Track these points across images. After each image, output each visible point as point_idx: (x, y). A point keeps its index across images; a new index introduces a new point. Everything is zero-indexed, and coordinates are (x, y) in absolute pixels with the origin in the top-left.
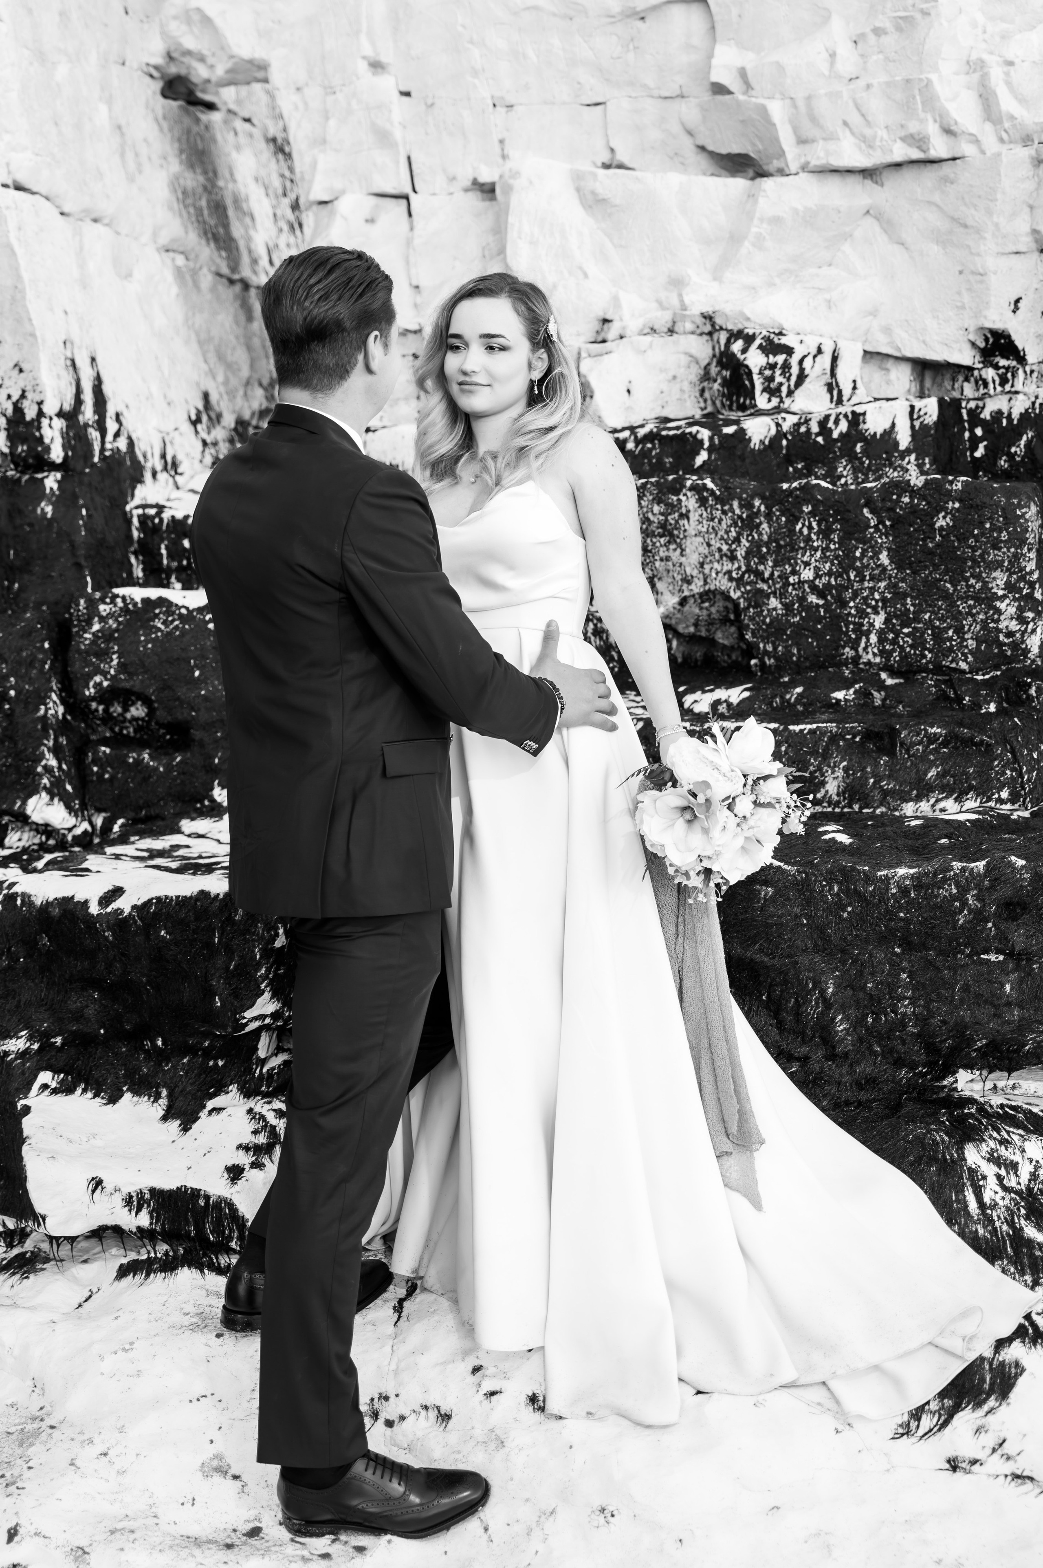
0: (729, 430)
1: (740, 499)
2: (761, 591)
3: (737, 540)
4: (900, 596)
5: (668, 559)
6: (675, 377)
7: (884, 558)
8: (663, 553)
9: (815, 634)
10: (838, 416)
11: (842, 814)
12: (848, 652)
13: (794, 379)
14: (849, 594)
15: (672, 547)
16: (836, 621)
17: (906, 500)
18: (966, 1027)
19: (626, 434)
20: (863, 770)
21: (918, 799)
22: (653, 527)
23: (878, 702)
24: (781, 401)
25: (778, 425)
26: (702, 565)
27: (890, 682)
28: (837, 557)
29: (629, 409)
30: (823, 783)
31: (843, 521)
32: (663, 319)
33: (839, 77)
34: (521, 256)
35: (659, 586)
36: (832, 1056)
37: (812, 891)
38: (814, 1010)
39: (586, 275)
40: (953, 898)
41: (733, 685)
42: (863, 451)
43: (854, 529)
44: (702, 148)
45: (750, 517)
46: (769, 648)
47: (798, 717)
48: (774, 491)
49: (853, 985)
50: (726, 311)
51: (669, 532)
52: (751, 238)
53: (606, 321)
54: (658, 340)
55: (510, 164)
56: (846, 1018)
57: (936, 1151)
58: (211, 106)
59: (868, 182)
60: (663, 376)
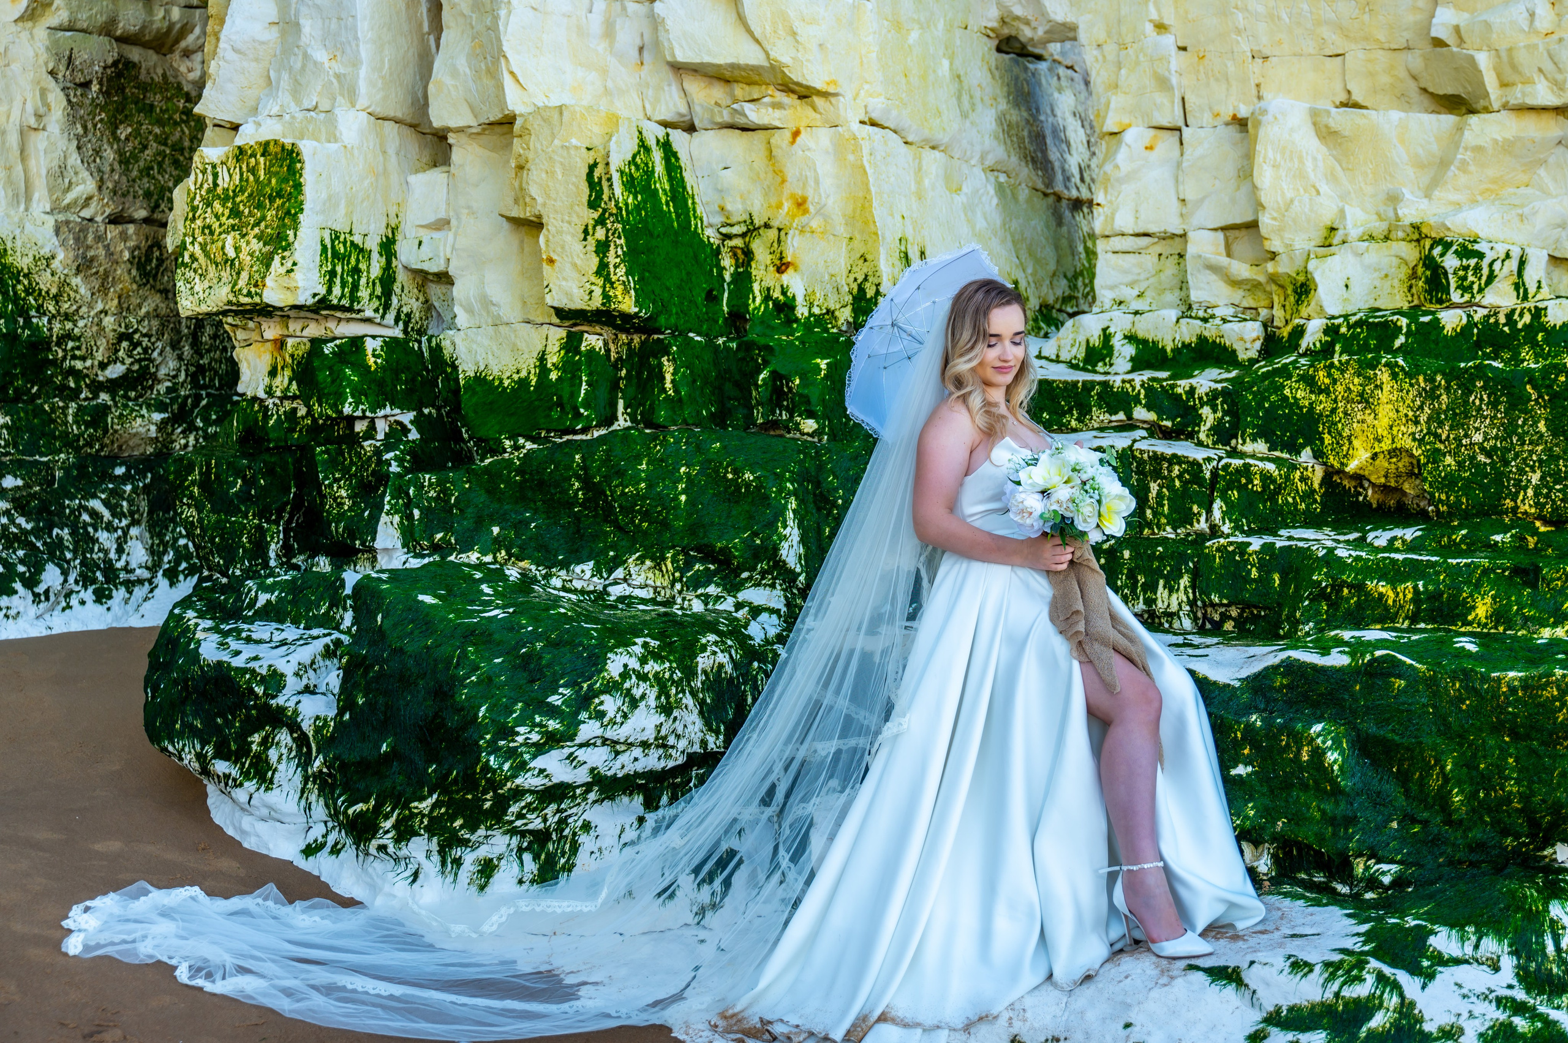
0: (1426, 319)
1: (1425, 374)
2: (1438, 450)
3: (1421, 408)
4: (1554, 458)
5: (1363, 421)
6: (1386, 276)
7: (1542, 426)
8: (1359, 417)
9: (1482, 487)
10: (1522, 310)
11: (1488, 634)
12: (1509, 504)
13: (1484, 278)
14: (1511, 455)
15: (1368, 411)
16: (1499, 477)
17: (1563, 379)
18: (1562, 807)
19: (1341, 320)
20: (1509, 598)
21: (1555, 625)
22: (1353, 395)
23: (1531, 546)
24: (1473, 296)
25: (1469, 316)
26: (1391, 427)
27: (1542, 529)
28: (1502, 424)
29: (1346, 300)
30: (1474, 608)
31: (1510, 395)
32: (1380, 228)
33: (1537, 32)
34: (1265, 176)
35: (1356, 443)
36: (1449, 822)
37: (1438, 686)
38: (1434, 783)
39: (1318, 193)
40: (1554, 699)
41: (1410, 526)
42: (1544, 340)
43: (1518, 402)
44: (1425, 90)
45: (1433, 390)
46: (1443, 497)
47: (1460, 554)
48: (1453, 369)
49: (1468, 764)
50: (1432, 222)
51: (1365, 400)
52: (1456, 163)
53: (1333, 229)
54: (1373, 245)
55: (1262, 104)
56: (1461, 792)
57: (1524, 903)
58: (1039, 58)
59: (1561, 118)
60: (1376, 274)
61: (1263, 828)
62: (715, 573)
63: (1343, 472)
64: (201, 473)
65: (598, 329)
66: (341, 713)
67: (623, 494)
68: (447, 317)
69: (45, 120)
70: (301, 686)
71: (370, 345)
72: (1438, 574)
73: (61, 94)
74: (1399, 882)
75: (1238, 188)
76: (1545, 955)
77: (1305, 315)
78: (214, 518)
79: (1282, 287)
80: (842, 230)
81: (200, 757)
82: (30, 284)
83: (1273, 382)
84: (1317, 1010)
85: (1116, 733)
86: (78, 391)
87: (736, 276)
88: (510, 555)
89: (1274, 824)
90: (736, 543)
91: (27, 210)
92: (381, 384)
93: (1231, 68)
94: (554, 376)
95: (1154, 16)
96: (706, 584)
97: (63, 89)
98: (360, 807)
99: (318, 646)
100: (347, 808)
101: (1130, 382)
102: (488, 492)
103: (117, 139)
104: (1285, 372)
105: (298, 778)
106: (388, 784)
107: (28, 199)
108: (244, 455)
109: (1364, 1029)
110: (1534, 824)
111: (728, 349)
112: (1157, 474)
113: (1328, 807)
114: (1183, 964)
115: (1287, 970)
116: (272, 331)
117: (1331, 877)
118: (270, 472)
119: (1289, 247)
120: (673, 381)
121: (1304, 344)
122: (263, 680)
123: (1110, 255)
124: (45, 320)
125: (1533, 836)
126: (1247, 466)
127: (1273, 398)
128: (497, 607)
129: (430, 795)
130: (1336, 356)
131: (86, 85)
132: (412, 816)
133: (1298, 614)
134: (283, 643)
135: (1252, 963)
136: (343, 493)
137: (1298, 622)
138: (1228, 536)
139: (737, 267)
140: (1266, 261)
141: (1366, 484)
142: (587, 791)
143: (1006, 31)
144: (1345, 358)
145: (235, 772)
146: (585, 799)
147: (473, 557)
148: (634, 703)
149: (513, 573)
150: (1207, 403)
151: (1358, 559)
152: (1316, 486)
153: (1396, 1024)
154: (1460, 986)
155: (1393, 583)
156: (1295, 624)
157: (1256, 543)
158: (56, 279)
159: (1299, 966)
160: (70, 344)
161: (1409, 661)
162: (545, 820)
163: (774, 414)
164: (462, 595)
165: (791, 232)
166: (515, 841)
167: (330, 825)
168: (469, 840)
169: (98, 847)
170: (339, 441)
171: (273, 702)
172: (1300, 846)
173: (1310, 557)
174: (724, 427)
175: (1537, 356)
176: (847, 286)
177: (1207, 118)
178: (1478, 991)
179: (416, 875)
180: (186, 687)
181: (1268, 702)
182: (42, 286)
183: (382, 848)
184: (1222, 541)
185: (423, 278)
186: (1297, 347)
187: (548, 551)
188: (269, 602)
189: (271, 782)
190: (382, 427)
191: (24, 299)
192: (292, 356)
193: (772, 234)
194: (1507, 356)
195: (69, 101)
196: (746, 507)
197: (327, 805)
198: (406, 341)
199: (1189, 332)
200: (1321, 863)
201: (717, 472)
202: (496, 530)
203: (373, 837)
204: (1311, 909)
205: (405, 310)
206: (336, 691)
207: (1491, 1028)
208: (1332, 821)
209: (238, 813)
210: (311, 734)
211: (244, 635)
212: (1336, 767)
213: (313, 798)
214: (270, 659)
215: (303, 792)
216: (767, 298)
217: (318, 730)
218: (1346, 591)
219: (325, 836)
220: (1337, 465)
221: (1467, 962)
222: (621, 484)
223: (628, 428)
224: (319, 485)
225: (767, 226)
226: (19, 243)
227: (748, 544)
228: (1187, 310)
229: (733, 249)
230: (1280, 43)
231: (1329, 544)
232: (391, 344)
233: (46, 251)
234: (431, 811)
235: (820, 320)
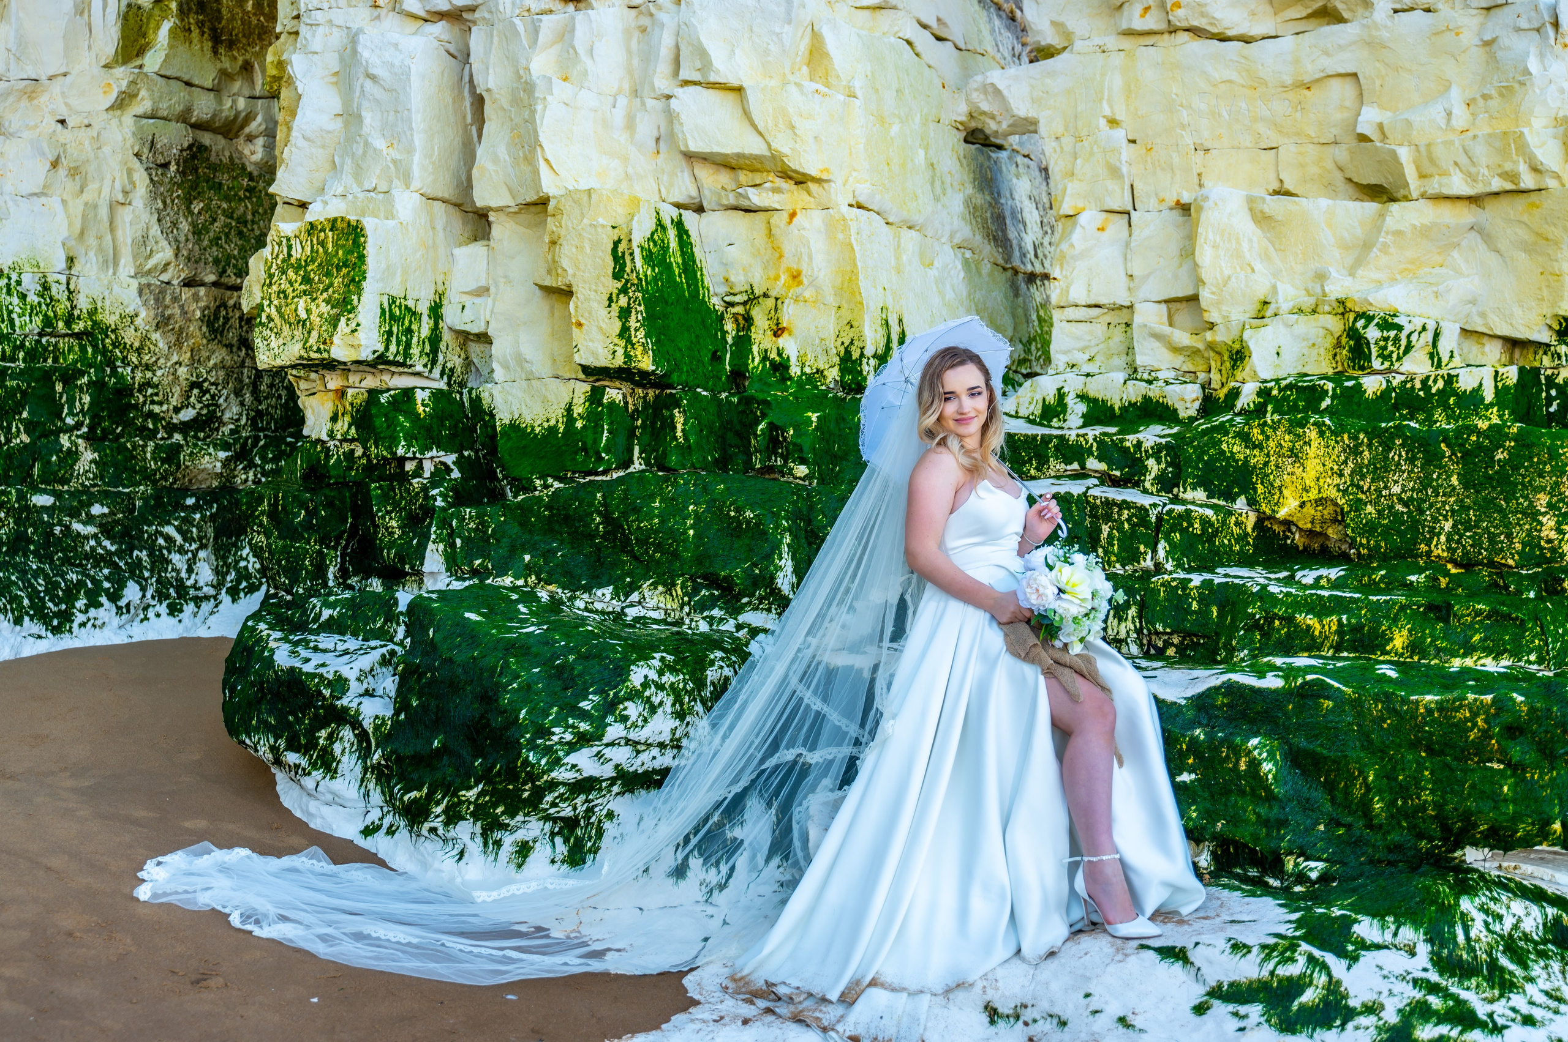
0: (1350, 384)
1: (1350, 433)
2: (1360, 500)
3: (1345, 462)
4: (1465, 508)
5: (1293, 474)
6: (1314, 345)
7: (1454, 480)
8: (1289, 469)
9: (1400, 533)
10: (1436, 376)
11: (1404, 663)
12: (1423, 548)
13: (1402, 348)
14: (1426, 505)
15: (1297, 465)
16: (1415, 525)
17: (1474, 438)
18: (1472, 815)
19: (1272, 384)
20: (1423, 631)
21: (1464, 655)
22: (1284, 451)
23: (1443, 586)
24: (1392, 364)
25: (1388, 381)
26: (1318, 479)
27: (1454, 571)
28: (1419, 478)
29: (1277, 366)
30: (1392, 639)
31: (1425, 452)
32: (1308, 302)
33: (1453, 130)
34: (1206, 256)
35: (1286, 492)
36: (1370, 826)
37: (1362, 707)
38: (1358, 791)
39: (1253, 270)
40: (1467, 720)
41: (1334, 566)
42: (1456, 403)
43: (1432, 458)
44: (1350, 180)
45: (1356, 446)
46: (1364, 541)
47: (1379, 592)
48: (1374, 428)
49: (1388, 776)
50: (1356, 298)
51: (1295, 455)
52: (1378, 245)
53: (1266, 303)
54: (1302, 318)
55: (1204, 191)
56: (1382, 800)
57: (1438, 897)
58: (1000, 147)
59: (1473, 206)
60: (1304, 344)
61: (1204, 828)
62: (719, 598)
63: (1274, 518)
64: (269, 505)
65: (617, 384)
66: (397, 713)
67: (639, 528)
68: (485, 372)
69: (131, 196)
70: (362, 690)
71: (420, 395)
72: (1360, 609)
73: (145, 175)
74: (1324, 878)
75: (1181, 265)
76: (1456, 943)
77: (1240, 378)
78: (280, 543)
79: (1219, 353)
80: (832, 300)
81: (274, 749)
82: (117, 338)
83: (1212, 438)
84: (1255, 986)
85: (1076, 742)
87: (738, 340)
88: (539, 580)
89: (1214, 825)
90: (737, 572)
91: (114, 274)
92: (429, 429)
93: (1176, 159)
94: (579, 424)
95: (1107, 112)
96: (711, 608)
97: (147, 169)
98: (414, 794)
99: (376, 655)
100: (403, 795)
101: (1083, 436)
102: (521, 524)
103: (191, 213)
104: (1222, 429)
105: (359, 769)
106: (439, 775)
107: (116, 264)
108: (307, 490)
109: (1296, 1003)
110: (1446, 829)
111: (730, 403)
112: (1108, 518)
113: (1263, 811)
114: (1136, 943)
115: (1228, 950)
116: (334, 382)
117: (1264, 872)
118: (330, 505)
119: (1227, 319)
120: (683, 431)
121: (1239, 405)
122: (330, 684)
123: (1064, 323)
124: (129, 369)
125: (1445, 840)
126: (1188, 512)
127: (1212, 452)
128: (533, 624)
129: (477, 785)
130: (1268, 415)
131: (165, 166)
132: (461, 803)
133: (1234, 643)
134: (346, 652)
135: (1197, 944)
136: (394, 523)
137: (1234, 649)
138: (1171, 573)
139: (738, 331)
140: (1205, 330)
141: (1294, 529)
142: (612, 785)
143: (973, 125)
144: (1276, 417)
145: (304, 763)
146: (610, 791)
147: (508, 581)
148: (653, 709)
149: (543, 595)
150: (1152, 456)
151: (1288, 594)
152: (1249, 530)
153: (1324, 1000)
154: (1381, 968)
155: (1320, 616)
156: (1231, 651)
157: (1196, 580)
158: (139, 334)
159: (1239, 948)
160: (150, 391)
161: (1336, 685)
162: (575, 809)
163: (770, 460)
164: (502, 613)
165: (787, 301)
166: (548, 826)
167: (385, 809)
168: (508, 825)
169: (187, 824)
170: (391, 478)
171: (338, 703)
172: (1236, 844)
173: (1245, 592)
174: (726, 471)
175: (1448, 417)
176: (835, 349)
177: (1153, 203)
178: (1397, 973)
179: (462, 854)
180: (262, 689)
181: (1210, 719)
182: (126, 340)
183: (433, 830)
184: (1166, 577)
185: (465, 338)
186: (1233, 406)
187: (572, 576)
188: (331, 617)
189: (336, 772)
190: (428, 467)
191: (111, 352)
192: (352, 404)
193: (770, 303)
194: (1421, 417)
195: (151, 180)
196: (747, 541)
197: (383, 793)
198: (450, 393)
199: (1135, 392)
200: (1255, 859)
201: (721, 510)
202: (527, 558)
203: (426, 820)
204: (1247, 899)
205: (449, 365)
206: (393, 694)
207: (1409, 1005)
208: (1266, 823)
209: (305, 798)
210: (371, 731)
211: (312, 645)
212: (1270, 776)
213: (371, 786)
214: (335, 666)
215: (362, 781)
216: (765, 358)
217: (377, 728)
218: (1277, 622)
219: (381, 819)
220: (1268, 512)
221: (1386, 947)
222: (637, 519)
223: (643, 471)
224: (373, 516)
225: (766, 295)
226: (107, 303)
227: (748, 572)
228: (1133, 373)
229: (735, 315)
230: (1220, 137)
231: (1262, 581)
232: (437, 395)
233: (130, 310)
234: (477, 799)
235: (810, 378)
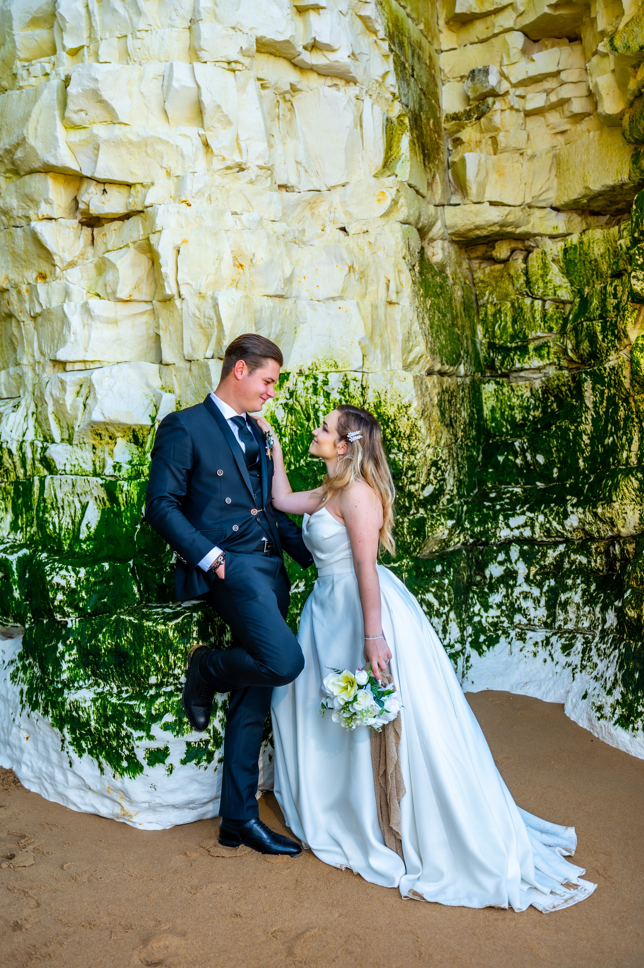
73: (409, 276)
82: (395, 428)
86: (408, 509)
124: (401, 455)
158: (410, 423)
160: (410, 473)
182: (401, 429)
191: (390, 440)
226: (389, 395)
233: (405, 402)
